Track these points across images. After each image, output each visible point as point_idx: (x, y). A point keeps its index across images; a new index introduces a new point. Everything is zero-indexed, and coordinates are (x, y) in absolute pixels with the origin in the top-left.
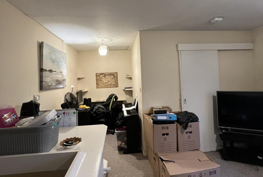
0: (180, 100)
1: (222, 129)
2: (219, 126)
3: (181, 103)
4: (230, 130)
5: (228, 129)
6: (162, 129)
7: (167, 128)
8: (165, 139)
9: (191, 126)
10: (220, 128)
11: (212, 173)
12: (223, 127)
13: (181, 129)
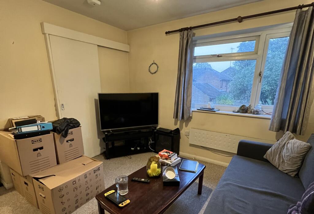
0: (56, 106)
1: (104, 132)
2: (102, 129)
3: (57, 110)
4: (111, 131)
5: (110, 130)
6: (32, 143)
7: (40, 140)
8: (39, 155)
9: (72, 133)
10: (103, 131)
11: (96, 171)
12: (105, 130)
13: (60, 138)
